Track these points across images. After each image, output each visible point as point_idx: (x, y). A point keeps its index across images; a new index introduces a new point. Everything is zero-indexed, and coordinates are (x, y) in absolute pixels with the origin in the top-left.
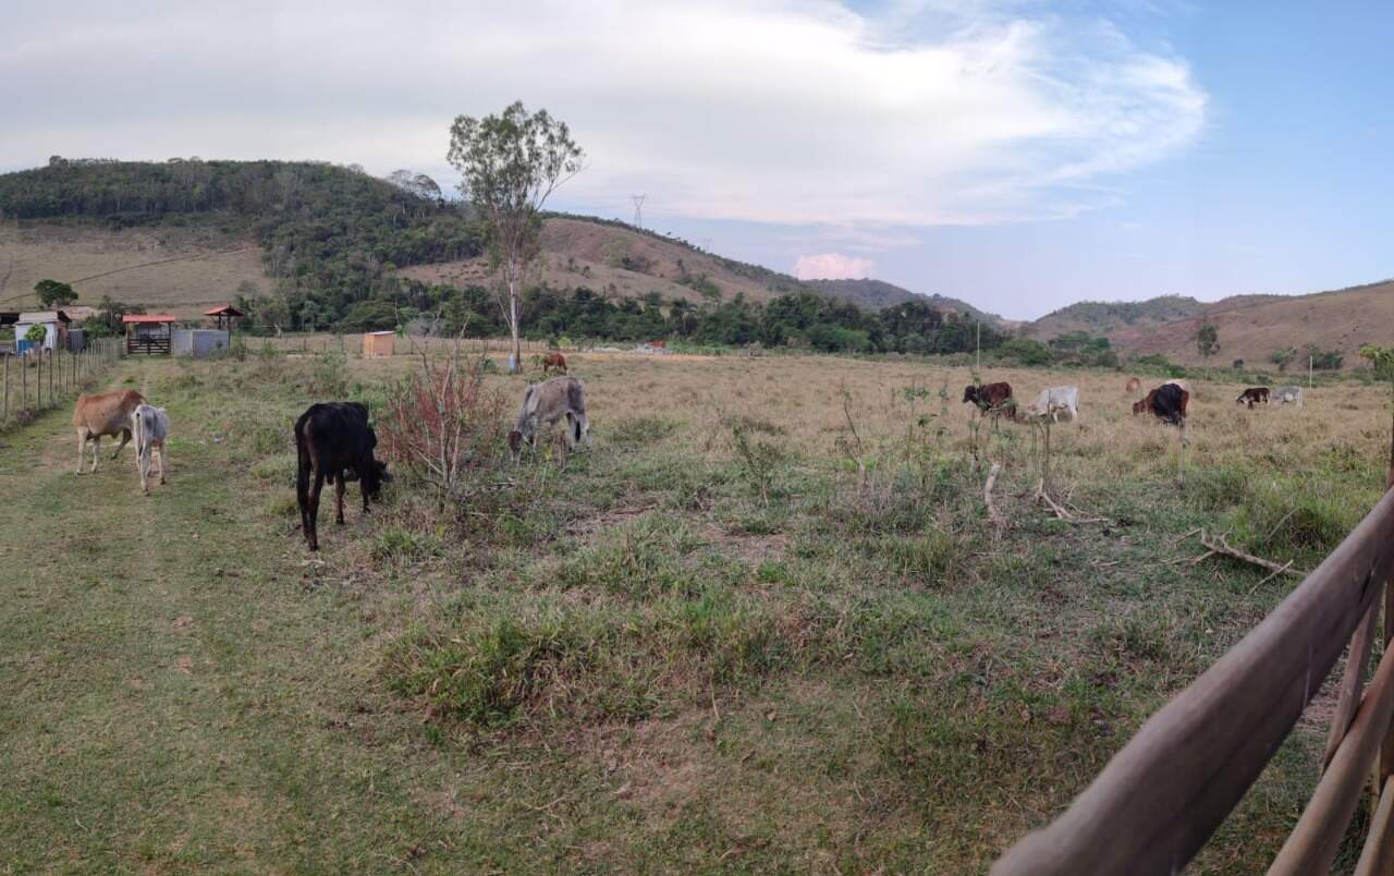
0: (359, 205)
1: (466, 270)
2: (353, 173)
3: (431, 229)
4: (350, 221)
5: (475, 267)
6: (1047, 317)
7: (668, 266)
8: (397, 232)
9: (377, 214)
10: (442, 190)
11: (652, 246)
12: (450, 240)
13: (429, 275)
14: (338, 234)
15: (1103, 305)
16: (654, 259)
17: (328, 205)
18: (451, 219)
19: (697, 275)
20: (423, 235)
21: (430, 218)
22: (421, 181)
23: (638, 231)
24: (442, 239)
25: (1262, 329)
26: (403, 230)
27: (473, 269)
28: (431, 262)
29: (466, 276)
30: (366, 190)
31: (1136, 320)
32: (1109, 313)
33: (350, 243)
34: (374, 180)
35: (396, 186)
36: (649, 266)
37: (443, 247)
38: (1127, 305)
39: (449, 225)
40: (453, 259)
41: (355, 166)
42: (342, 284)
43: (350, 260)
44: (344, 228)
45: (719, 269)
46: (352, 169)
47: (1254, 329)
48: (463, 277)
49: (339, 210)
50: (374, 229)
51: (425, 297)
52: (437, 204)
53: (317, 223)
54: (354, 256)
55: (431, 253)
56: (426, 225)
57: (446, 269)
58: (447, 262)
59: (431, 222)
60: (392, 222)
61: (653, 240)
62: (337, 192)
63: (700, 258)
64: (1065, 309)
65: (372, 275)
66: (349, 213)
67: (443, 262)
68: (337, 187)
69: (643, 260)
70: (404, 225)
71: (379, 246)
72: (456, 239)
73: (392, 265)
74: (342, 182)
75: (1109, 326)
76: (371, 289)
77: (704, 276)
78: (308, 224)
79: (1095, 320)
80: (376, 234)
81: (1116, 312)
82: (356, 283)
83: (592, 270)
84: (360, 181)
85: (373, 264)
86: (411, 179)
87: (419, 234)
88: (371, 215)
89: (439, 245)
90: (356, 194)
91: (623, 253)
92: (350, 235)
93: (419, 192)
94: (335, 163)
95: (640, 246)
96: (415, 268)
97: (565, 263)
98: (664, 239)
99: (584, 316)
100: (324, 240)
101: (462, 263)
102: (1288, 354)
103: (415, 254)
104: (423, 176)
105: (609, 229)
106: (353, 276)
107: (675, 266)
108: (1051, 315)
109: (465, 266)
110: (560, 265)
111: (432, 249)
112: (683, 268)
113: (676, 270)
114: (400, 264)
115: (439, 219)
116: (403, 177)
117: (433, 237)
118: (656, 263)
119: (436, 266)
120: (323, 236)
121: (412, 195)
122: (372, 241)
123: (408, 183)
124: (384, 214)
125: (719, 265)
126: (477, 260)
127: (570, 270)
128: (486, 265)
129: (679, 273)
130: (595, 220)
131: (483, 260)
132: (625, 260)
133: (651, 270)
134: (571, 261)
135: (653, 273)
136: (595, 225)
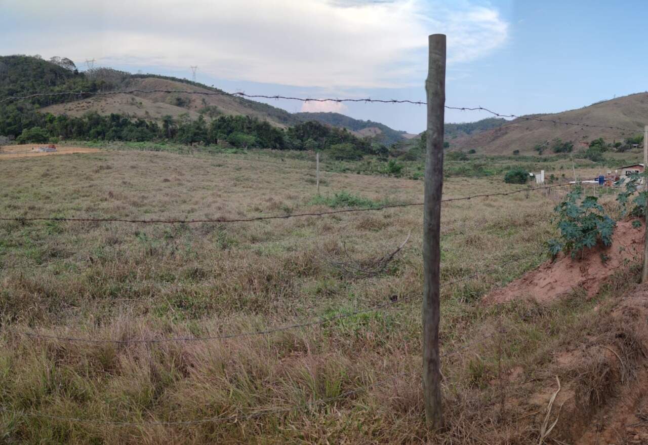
0: (35, 76)
1: (78, 106)
5: (84, 104)
7: (198, 102)
8: (48, 88)
12: (73, 91)
13: (55, 110)
14: (20, 91)
16: (193, 99)
17: (19, 77)
20: (59, 89)
26: (51, 87)
27: (82, 105)
29: (77, 109)
40: (74, 100)
43: (18, 105)
44: (23, 87)
49: (24, 79)
51: (45, 120)
53: (11, 86)
55: (61, 99)
56: (64, 84)
61: (199, 88)
65: (25, 111)
69: (188, 99)
72: (75, 90)
73: (38, 106)
77: (216, 107)
78: (6, 87)
85: (29, 106)
91: (178, 96)
92: (25, 91)
97: (130, 100)
100: (12, 95)
107: (202, 102)
109: (79, 104)
110: (128, 102)
112: (205, 103)
113: (202, 104)
118: (194, 101)
120: (11, 93)
126: (86, 100)
127: (132, 104)
128: (90, 102)
129: (204, 106)
130: (173, 79)
131: (89, 100)
132: (178, 99)
133: (191, 104)
134: (133, 99)
135: (191, 106)
136: (169, 81)
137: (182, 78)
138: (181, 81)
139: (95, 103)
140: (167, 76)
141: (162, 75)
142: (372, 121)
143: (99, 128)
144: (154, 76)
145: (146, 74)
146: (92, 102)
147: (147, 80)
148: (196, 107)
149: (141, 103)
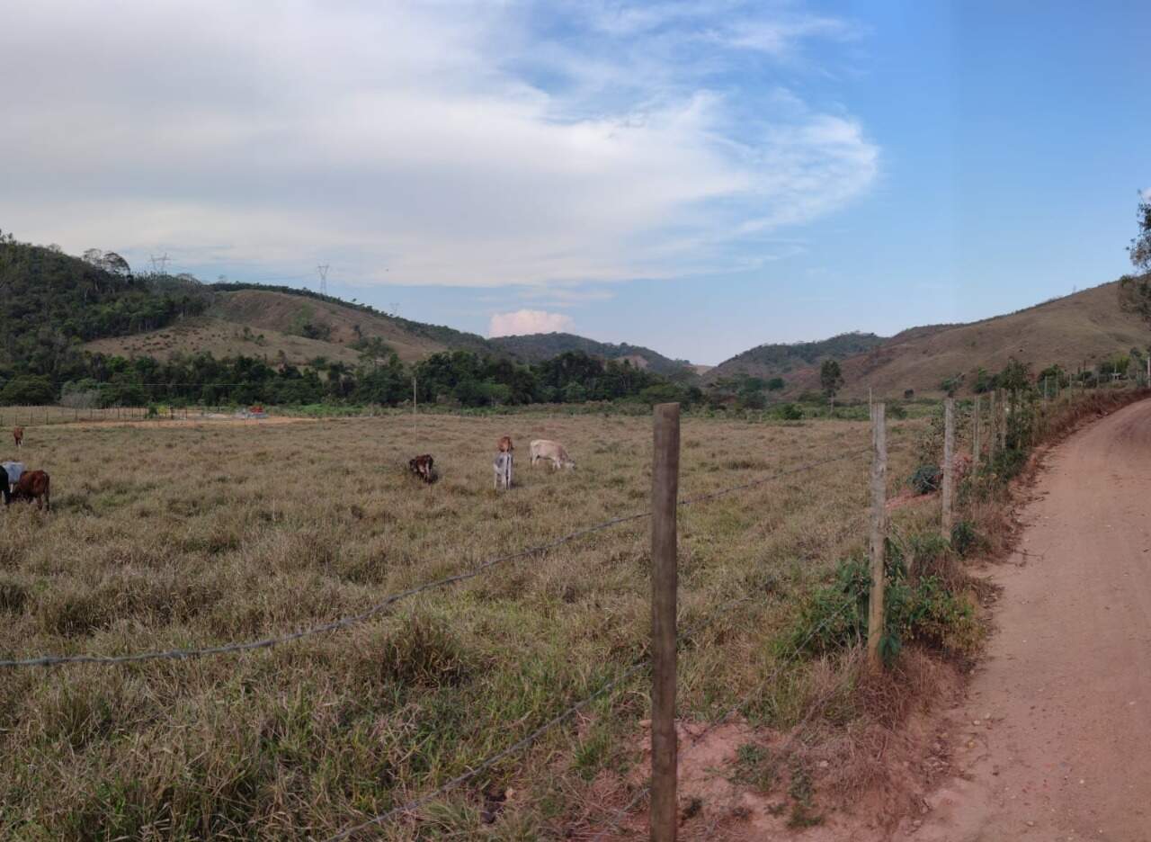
0: (55, 284)
1: (148, 341)
2: (52, 253)
3: (118, 304)
4: (44, 299)
5: (158, 339)
6: (729, 361)
7: (346, 332)
8: (86, 307)
9: (69, 291)
10: (130, 266)
11: (334, 313)
12: (134, 314)
13: (114, 349)
14: (34, 311)
15: (784, 347)
16: (334, 325)
17: (25, 283)
18: (139, 294)
19: (374, 338)
20: (109, 310)
21: (119, 294)
22: (111, 259)
23: (323, 298)
24: (127, 313)
25: (931, 358)
26: (92, 306)
27: (155, 341)
28: (117, 335)
29: (148, 347)
30: (62, 269)
31: (817, 359)
32: (789, 354)
33: (42, 320)
34: (70, 259)
35: (89, 264)
36: (328, 332)
37: (127, 320)
38: (808, 344)
39: (135, 300)
40: (137, 332)
41: (52, 246)
42: (29, 359)
43: (41, 336)
44: (39, 305)
45: (401, 331)
46: (51, 249)
47: (925, 359)
48: (145, 349)
49: (36, 288)
50: (66, 306)
51: (104, 368)
52: (126, 280)
53: (15, 300)
54: (44, 331)
55: (116, 327)
56: (115, 301)
57: (131, 341)
58: (132, 334)
59: (118, 297)
60: (82, 298)
61: (336, 307)
62: (36, 271)
63: (383, 322)
64: (746, 353)
65: (59, 349)
66: (45, 291)
67: (129, 335)
68: (36, 266)
69: (323, 326)
70: (94, 300)
71: (68, 322)
72: (140, 313)
73: (78, 339)
74: (40, 262)
75: (788, 366)
76: (55, 362)
77: (380, 339)
78: (7, 302)
79: (776, 361)
80: (67, 310)
81: (796, 353)
82: (41, 358)
84: (56, 260)
85: (60, 339)
86: (102, 257)
87: (106, 309)
88: (65, 292)
89: (124, 320)
90: (53, 272)
91: (304, 321)
92: (44, 312)
93: (108, 268)
94: (35, 244)
95: (322, 312)
96: (102, 341)
97: (241, 332)
98: (350, 306)
99: (245, 382)
100: (20, 317)
101: (146, 335)
102: (956, 380)
103: (102, 328)
104: (113, 254)
105: (296, 298)
106: (41, 350)
107: (352, 331)
108: (733, 359)
109: (148, 338)
110: (236, 334)
111: (118, 322)
112: (360, 334)
113: (354, 335)
114: (88, 337)
115: (127, 294)
116: (94, 256)
117: (118, 312)
118: (336, 329)
119: (121, 338)
120: (19, 313)
121: (103, 271)
122: (63, 316)
123: (99, 261)
124: (75, 292)
125: (401, 327)
126: (160, 332)
127: (245, 339)
128: (168, 336)
129: (357, 338)
130: (285, 290)
131: (165, 332)
132: (308, 328)
133: (331, 336)
134: (246, 330)
135: (332, 339)
136: (283, 295)
137: (301, 288)
138: (298, 292)
139: (178, 337)
140: (274, 285)
141: (263, 283)
142: (630, 344)
144: (247, 286)
145: (233, 282)
146: (172, 334)
147: (239, 293)
148: (341, 341)
149: (262, 336)
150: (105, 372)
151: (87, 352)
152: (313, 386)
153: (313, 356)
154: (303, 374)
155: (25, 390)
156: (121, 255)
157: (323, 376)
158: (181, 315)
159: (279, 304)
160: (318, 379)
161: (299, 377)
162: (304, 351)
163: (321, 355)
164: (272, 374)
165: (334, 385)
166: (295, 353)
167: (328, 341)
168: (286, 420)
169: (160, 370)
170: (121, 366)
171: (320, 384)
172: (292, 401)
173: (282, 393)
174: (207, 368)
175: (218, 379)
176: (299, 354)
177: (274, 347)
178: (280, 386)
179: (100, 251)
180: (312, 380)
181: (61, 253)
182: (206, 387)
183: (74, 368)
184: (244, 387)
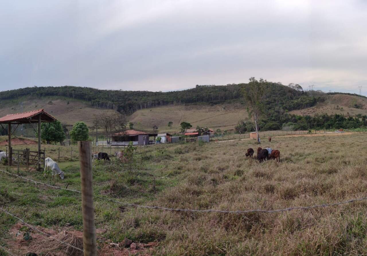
0: (280, 94)
1: (308, 111)
2: (279, 85)
3: (299, 100)
4: (276, 98)
5: (311, 110)
8: (290, 101)
9: (284, 96)
10: (303, 89)
11: (363, 100)
12: (304, 103)
13: (298, 113)
14: (273, 102)
17: (271, 94)
18: (305, 97)
20: (297, 101)
21: (299, 97)
22: (297, 86)
23: (360, 96)
24: (302, 102)
26: (291, 100)
28: (299, 109)
29: (308, 112)
30: (282, 89)
33: (276, 105)
34: (284, 86)
35: (290, 88)
37: (302, 105)
39: (304, 98)
40: (305, 108)
41: (279, 83)
42: (272, 117)
43: (276, 110)
44: (275, 100)
46: (278, 83)
48: (307, 113)
49: (274, 96)
50: (283, 100)
51: (295, 119)
52: (302, 93)
53: (268, 100)
54: (277, 108)
55: (298, 107)
56: (298, 99)
57: (303, 111)
58: (304, 109)
59: (299, 98)
60: (288, 98)
61: (364, 99)
62: (274, 90)
65: (281, 113)
66: (277, 96)
67: (302, 109)
68: (274, 89)
69: (360, 105)
70: (292, 99)
71: (284, 105)
72: (306, 102)
73: (287, 110)
74: (275, 87)
76: (280, 118)
78: (265, 100)
80: (284, 102)
82: (276, 116)
83: (343, 109)
84: (280, 87)
85: (282, 110)
86: (294, 86)
87: (296, 101)
88: (283, 96)
89: (301, 104)
90: (279, 91)
91: (355, 103)
92: (276, 103)
93: (296, 89)
94: (273, 82)
95: (360, 100)
96: (294, 111)
97: (336, 107)
100: (269, 104)
101: (307, 109)
103: (294, 107)
105: (352, 96)
106: (276, 114)
110: (335, 108)
111: (299, 105)
114: (290, 110)
115: (302, 97)
116: (292, 85)
117: (299, 102)
118: (364, 105)
119: (300, 110)
121: (294, 90)
122: (283, 104)
123: (293, 87)
124: (286, 96)
126: (311, 108)
127: (338, 109)
128: (314, 109)
130: (349, 94)
131: (313, 108)
132: (356, 105)
133: (363, 107)
134: (338, 106)
135: (363, 108)
136: (349, 96)
137: (353, 93)
139: (317, 109)
140: (345, 93)
141: (342, 92)
143: (329, 123)
144: (338, 93)
145: (333, 92)
146: (315, 108)
147: (335, 95)
148: (366, 109)
149: (342, 108)
150: (295, 120)
151: (290, 114)
152: (358, 123)
153: (357, 114)
154: (354, 119)
155: (271, 126)
156: (300, 85)
157: (361, 120)
158: (318, 103)
159: (347, 98)
160: (359, 120)
161: (354, 120)
162: (355, 112)
163: (360, 113)
164: (345, 120)
165: (364, 122)
166: (352, 113)
167: (362, 109)
168: (350, 133)
169: (312, 119)
170: (300, 118)
171: (360, 122)
172: (351, 128)
173: (348, 125)
174: (326, 118)
175: (329, 121)
176: (353, 113)
177: (346, 111)
178: (348, 123)
179: (294, 84)
180: (357, 121)
181: (282, 85)
182: (326, 124)
183: (286, 119)
184: (337, 123)
